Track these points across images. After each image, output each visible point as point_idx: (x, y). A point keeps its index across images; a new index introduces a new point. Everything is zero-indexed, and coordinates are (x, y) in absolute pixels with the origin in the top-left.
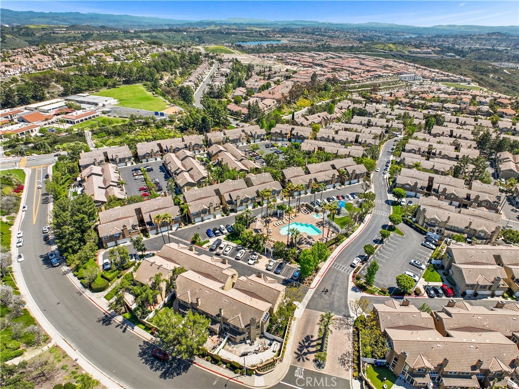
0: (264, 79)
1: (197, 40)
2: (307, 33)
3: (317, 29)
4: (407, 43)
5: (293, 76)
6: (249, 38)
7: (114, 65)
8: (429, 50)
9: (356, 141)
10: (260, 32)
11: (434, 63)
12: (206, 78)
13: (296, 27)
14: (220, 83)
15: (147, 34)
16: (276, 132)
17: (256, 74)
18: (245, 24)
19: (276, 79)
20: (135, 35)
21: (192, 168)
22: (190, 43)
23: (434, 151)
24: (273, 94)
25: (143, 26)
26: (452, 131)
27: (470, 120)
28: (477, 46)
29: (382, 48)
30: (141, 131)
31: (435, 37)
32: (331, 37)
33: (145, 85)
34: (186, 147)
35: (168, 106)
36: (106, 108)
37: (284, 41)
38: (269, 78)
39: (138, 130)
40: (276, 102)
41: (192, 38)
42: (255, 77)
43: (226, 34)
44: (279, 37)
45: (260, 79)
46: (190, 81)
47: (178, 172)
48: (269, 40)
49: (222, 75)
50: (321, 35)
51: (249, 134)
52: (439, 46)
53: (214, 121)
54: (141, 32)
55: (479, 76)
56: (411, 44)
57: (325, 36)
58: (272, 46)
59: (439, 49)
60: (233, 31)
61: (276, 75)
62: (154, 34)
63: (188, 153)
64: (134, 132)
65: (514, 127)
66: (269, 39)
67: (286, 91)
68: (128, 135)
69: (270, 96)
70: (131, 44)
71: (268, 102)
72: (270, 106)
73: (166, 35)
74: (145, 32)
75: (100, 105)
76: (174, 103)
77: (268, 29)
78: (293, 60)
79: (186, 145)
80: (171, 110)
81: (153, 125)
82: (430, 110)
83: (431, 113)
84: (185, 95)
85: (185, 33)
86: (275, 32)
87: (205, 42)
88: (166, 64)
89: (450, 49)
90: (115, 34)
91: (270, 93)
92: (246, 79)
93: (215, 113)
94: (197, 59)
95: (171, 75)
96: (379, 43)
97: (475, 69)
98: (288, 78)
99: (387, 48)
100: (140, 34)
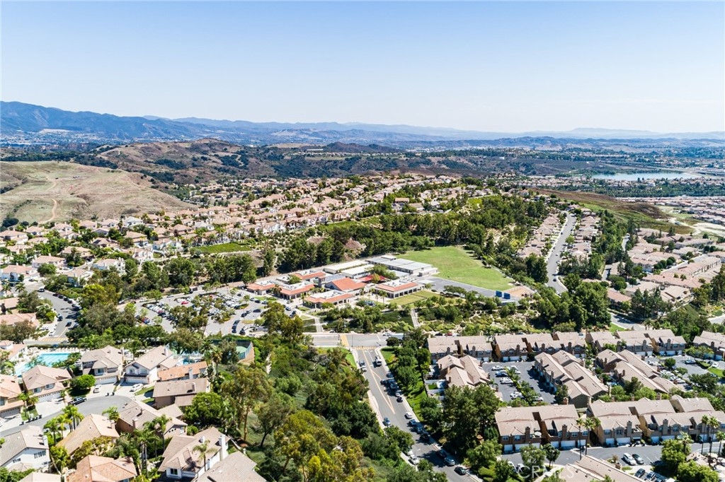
0: (662, 250)
1: (524, 169)
5: (719, 247)
6: (618, 167)
10: (640, 155)
12: (558, 241)
14: (582, 252)
16: (705, 344)
17: (645, 238)
18: (609, 141)
19: (684, 251)
21: (582, 378)
22: (514, 175)
24: (683, 278)
33: (467, 248)
34: (563, 348)
35: (511, 284)
38: (671, 247)
40: (689, 293)
41: (515, 166)
42: (643, 245)
43: (575, 160)
44: (679, 166)
45: (655, 250)
46: (533, 246)
47: (562, 380)
48: (659, 171)
49: (586, 239)
51: (658, 340)
58: (667, 183)
60: (587, 154)
61: (685, 243)
63: (571, 357)
66: (658, 169)
67: (709, 276)
69: (678, 281)
71: (676, 291)
72: (679, 298)
76: (522, 280)
77: (655, 150)
79: (562, 345)
84: (534, 270)
85: (503, 158)
86: (670, 155)
88: (496, 217)
91: (676, 276)
92: (628, 248)
94: (540, 208)
95: (503, 234)
98: (708, 250)
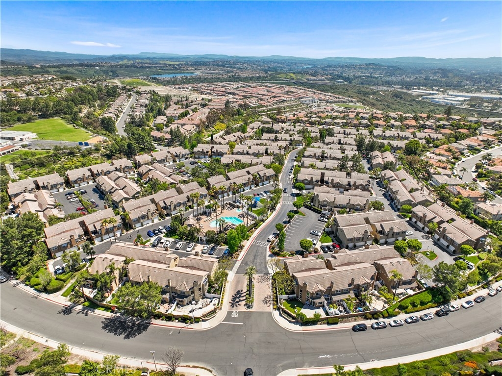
0: (182, 108)
1: (111, 74)
2: (218, 66)
3: (227, 62)
4: (304, 72)
5: (209, 104)
6: (163, 71)
7: (28, 101)
8: (323, 78)
9: (266, 152)
10: (173, 65)
11: (327, 88)
12: (126, 109)
13: (207, 60)
14: (140, 113)
15: (55, 69)
16: (199, 151)
17: (175, 103)
18: (158, 59)
19: (193, 107)
20: (41, 70)
21: (126, 186)
22: (104, 77)
23: (325, 155)
24: (192, 120)
25: (50, 61)
26: (340, 140)
27: (354, 131)
28: (359, 74)
29: (285, 77)
30: (66, 161)
31: (327, 67)
32: (240, 68)
33: (63, 118)
34: (116, 170)
35: (91, 136)
36: (24, 142)
37: (198, 73)
38: (187, 106)
39: (63, 160)
40: (195, 127)
41: (106, 72)
42: (174, 106)
43: (140, 68)
44: (192, 70)
45: (179, 108)
46: (109, 113)
47: (112, 191)
48: (183, 73)
49: (142, 106)
50: (231, 67)
51: (174, 154)
52: (330, 74)
53: (139, 147)
54: (49, 67)
55: (362, 97)
56: (308, 73)
57: (234, 68)
58: (187, 78)
59: (331, 77)
60: (146, 65)
61: (193, 103)
62: (64, 69)
63: (120, 174)
64: (60, 162)
65: (384, 134)
66: (183, 71)
67: (204, 117)
68: (53, 166)
69: (190, 122)
70: (43, 79)
71: (187, 127)
72: (190, 130)
73: (77, 70)
74: (54, 67)
75: (17, 139)
76: (97, 133)
77: (181, 63)
78: (207, 90)
79: (116, 168)
80: (94, 140)
81: (79, 154)
82: (324, 126)
83: (325, 128)
84: (107, 126)
85: (98, 68)
86: (188, 65)
87: (120, 76)
88: (82, 97)
89: (339, 77)
90: (18, 69)
91: (189, 120)
92: (165, 109)
93: (140, 139)
94: (115, 92)
95: (90, 108)
96: (282, 73)
97: (359, 92)
98: (204, 106)
99: (289, 77)
100: (48, 69)
